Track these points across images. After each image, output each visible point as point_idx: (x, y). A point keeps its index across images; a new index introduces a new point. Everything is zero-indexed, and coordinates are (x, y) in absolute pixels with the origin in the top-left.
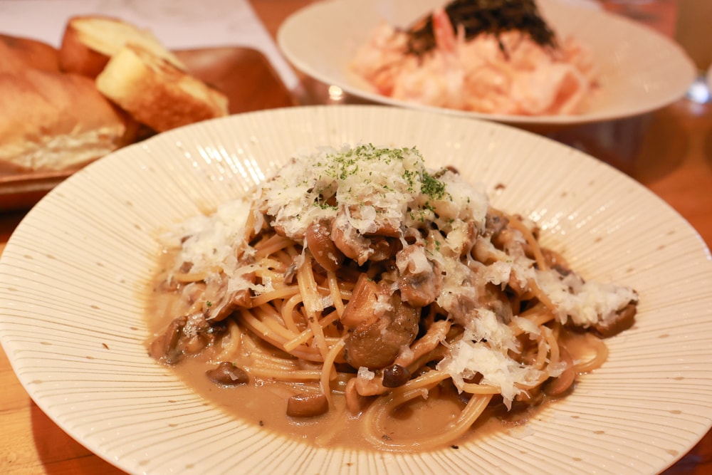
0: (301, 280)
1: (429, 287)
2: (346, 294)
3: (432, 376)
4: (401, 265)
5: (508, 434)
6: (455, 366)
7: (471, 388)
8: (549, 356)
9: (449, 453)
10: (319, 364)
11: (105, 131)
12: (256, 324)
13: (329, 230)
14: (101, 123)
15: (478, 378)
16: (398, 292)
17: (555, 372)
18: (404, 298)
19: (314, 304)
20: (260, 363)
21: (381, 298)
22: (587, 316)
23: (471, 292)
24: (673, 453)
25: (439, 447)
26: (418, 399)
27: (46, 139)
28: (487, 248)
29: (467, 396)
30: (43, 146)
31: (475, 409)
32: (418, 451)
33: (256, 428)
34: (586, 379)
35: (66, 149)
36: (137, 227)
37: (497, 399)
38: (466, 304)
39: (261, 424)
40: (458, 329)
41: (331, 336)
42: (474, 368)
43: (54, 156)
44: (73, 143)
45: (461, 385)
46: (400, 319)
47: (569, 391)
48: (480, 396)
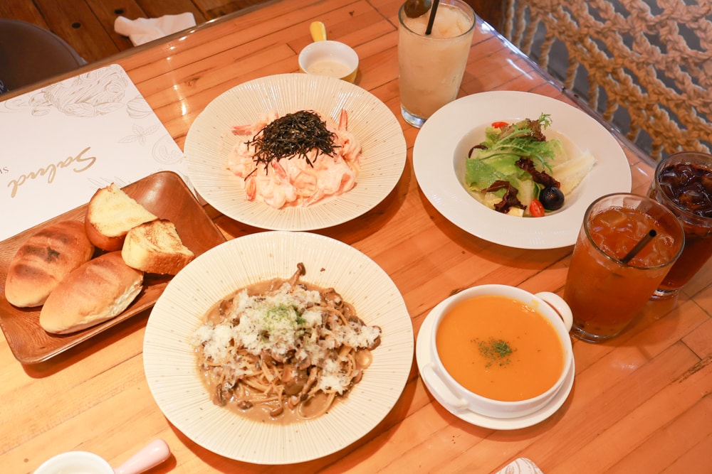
0: (263, 368)
1: (308, 361)
2: (280, 370)
3: (315, 389)
4: (297, 357)
5: (343, 403)
6: (322, 385)
7: (329, 391)
8: (352, 367)
9: (325, 415)
10: (277, 394)
11: (136, 283)
12: (248, 382)
13: (270, 353)
14: (134, 281)
15: (330, 388)
16: (298, 368)
17: (355, 374)
18: (301, 368)
19: (270, 378)
20: (256, 398)
21: (293, 372)
22: (364, 344)
23: (322, 355)
24: (389, 408)
25: (322, 415)
26: (312, 397)
27: (116, 301)
28: (325, 331)
29: (327, 394)
30: (116, 304)
31: (331, 398)
32: (316, 418)
33: (262, 424)
34: (366, 372)
35: (124, 300)
36: (180, 341)
37: (337, 393)
38: (321, 361)
39: (263, 421)
40: (320, 369)
41: (278, 385)
42: (328, 386)
43: (121, 305)
44: (127, 296)
45: (325, 391)
46: (301, 376)
47: (361, 379)
48: (332, 394)
